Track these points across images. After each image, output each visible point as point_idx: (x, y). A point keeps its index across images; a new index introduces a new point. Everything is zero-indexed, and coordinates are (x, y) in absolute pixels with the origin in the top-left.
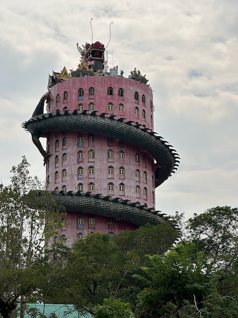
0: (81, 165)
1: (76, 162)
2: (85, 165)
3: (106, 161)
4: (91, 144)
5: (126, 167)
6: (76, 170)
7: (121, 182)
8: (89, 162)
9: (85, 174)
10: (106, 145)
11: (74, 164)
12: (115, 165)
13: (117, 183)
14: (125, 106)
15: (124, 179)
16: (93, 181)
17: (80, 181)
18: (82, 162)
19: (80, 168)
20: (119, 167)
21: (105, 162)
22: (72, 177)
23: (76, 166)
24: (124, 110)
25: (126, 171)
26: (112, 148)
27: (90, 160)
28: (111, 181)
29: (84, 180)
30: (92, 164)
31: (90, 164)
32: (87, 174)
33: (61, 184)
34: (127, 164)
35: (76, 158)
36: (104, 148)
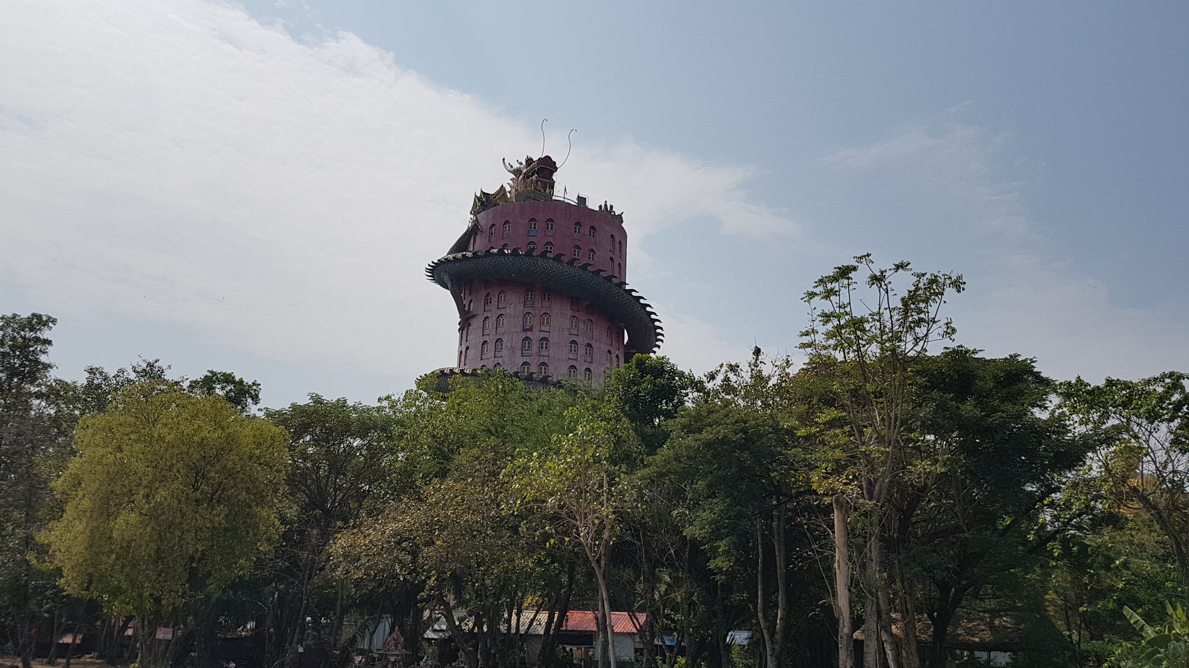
0: (529, 334)
1: (520, 329)
2: (535, 336)
3: (568, 333)
4: (546, 304)
5: (595, 345)
6: (520, 342)
7: (587, 365)
8: (541, 331)
9: (535, 349)
10: (569, 308)
11: (517, 332)
12: (579, 340)
13: (581, 367)
14: (598, 254)
15: (592, 362)
16: (545, 359)
17: (525, 359)
18: (531, 329)
19: (527, 338)
20: (585, 344)
21: (566, 333)
22: (513, 352)
23: (520, 334)
24: (596, 259)
25: (595, 351)
26: (577, 314)
27: (543, 328)
28: (574, 363)
29: (532, 357)
30: (546, 335)
31: (542, 335)
32: (536, 349)
33: (493, 361)
34: (596, 341)
35: (521, 323)
36: (565, 312)
